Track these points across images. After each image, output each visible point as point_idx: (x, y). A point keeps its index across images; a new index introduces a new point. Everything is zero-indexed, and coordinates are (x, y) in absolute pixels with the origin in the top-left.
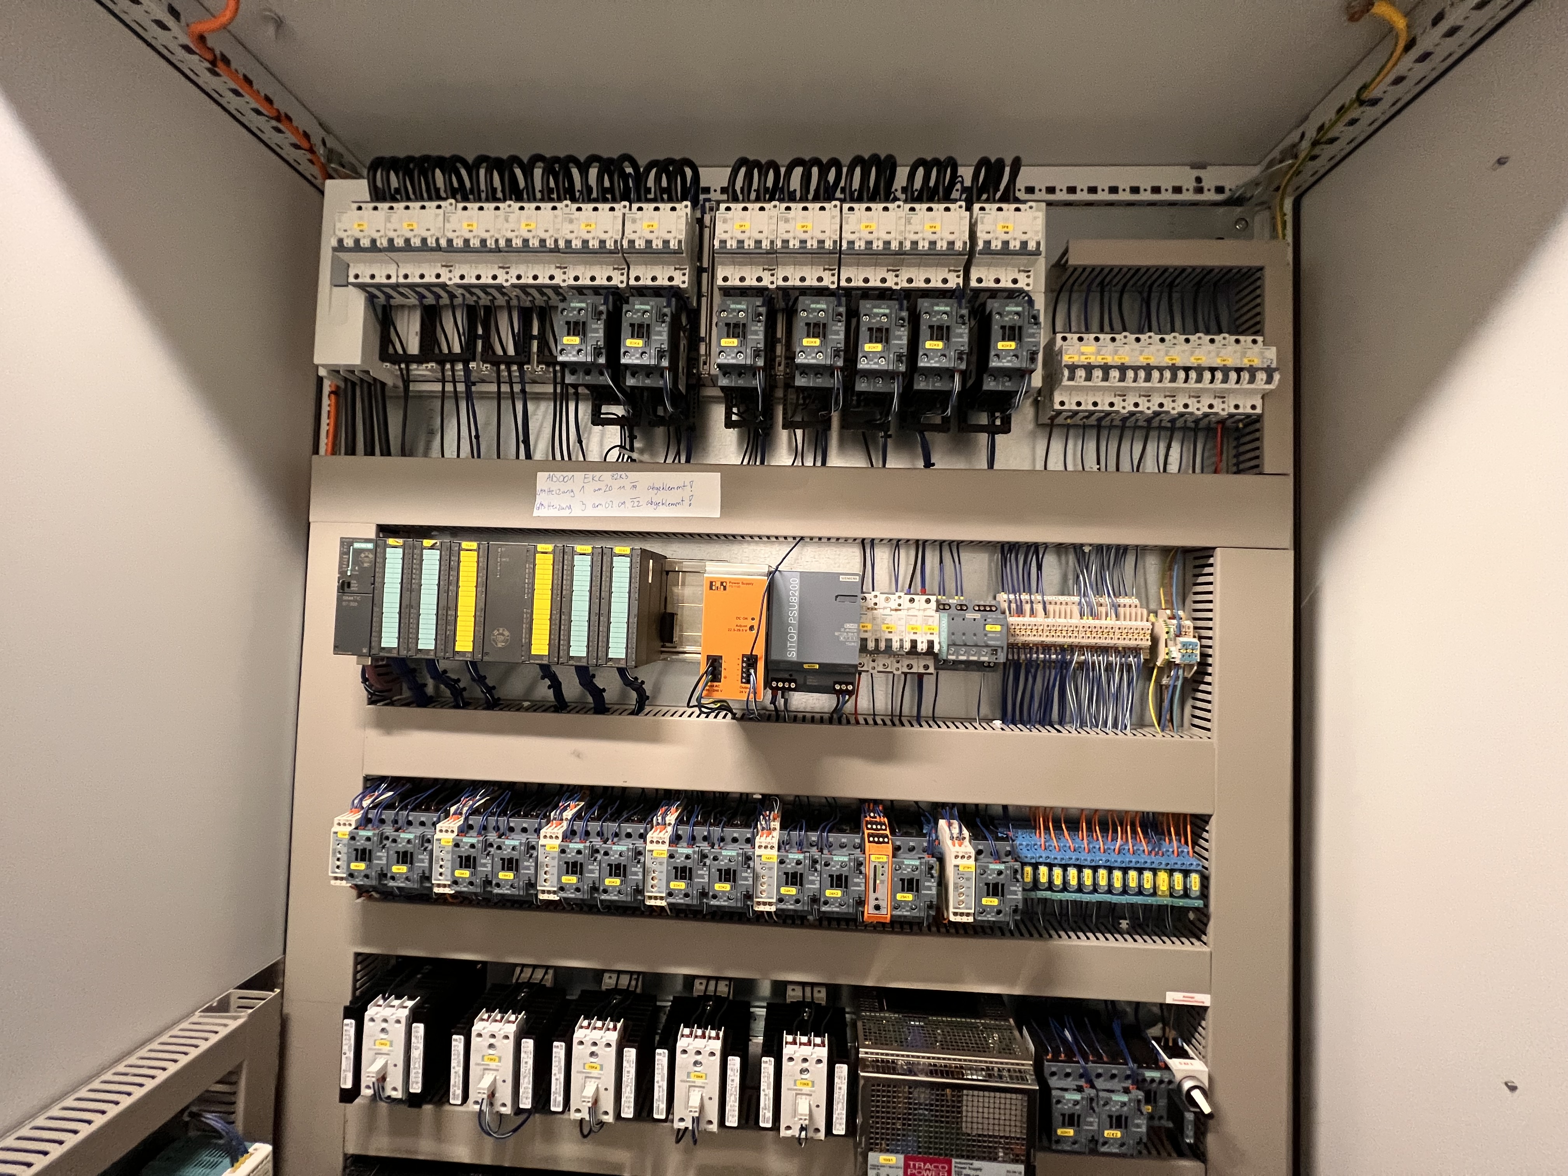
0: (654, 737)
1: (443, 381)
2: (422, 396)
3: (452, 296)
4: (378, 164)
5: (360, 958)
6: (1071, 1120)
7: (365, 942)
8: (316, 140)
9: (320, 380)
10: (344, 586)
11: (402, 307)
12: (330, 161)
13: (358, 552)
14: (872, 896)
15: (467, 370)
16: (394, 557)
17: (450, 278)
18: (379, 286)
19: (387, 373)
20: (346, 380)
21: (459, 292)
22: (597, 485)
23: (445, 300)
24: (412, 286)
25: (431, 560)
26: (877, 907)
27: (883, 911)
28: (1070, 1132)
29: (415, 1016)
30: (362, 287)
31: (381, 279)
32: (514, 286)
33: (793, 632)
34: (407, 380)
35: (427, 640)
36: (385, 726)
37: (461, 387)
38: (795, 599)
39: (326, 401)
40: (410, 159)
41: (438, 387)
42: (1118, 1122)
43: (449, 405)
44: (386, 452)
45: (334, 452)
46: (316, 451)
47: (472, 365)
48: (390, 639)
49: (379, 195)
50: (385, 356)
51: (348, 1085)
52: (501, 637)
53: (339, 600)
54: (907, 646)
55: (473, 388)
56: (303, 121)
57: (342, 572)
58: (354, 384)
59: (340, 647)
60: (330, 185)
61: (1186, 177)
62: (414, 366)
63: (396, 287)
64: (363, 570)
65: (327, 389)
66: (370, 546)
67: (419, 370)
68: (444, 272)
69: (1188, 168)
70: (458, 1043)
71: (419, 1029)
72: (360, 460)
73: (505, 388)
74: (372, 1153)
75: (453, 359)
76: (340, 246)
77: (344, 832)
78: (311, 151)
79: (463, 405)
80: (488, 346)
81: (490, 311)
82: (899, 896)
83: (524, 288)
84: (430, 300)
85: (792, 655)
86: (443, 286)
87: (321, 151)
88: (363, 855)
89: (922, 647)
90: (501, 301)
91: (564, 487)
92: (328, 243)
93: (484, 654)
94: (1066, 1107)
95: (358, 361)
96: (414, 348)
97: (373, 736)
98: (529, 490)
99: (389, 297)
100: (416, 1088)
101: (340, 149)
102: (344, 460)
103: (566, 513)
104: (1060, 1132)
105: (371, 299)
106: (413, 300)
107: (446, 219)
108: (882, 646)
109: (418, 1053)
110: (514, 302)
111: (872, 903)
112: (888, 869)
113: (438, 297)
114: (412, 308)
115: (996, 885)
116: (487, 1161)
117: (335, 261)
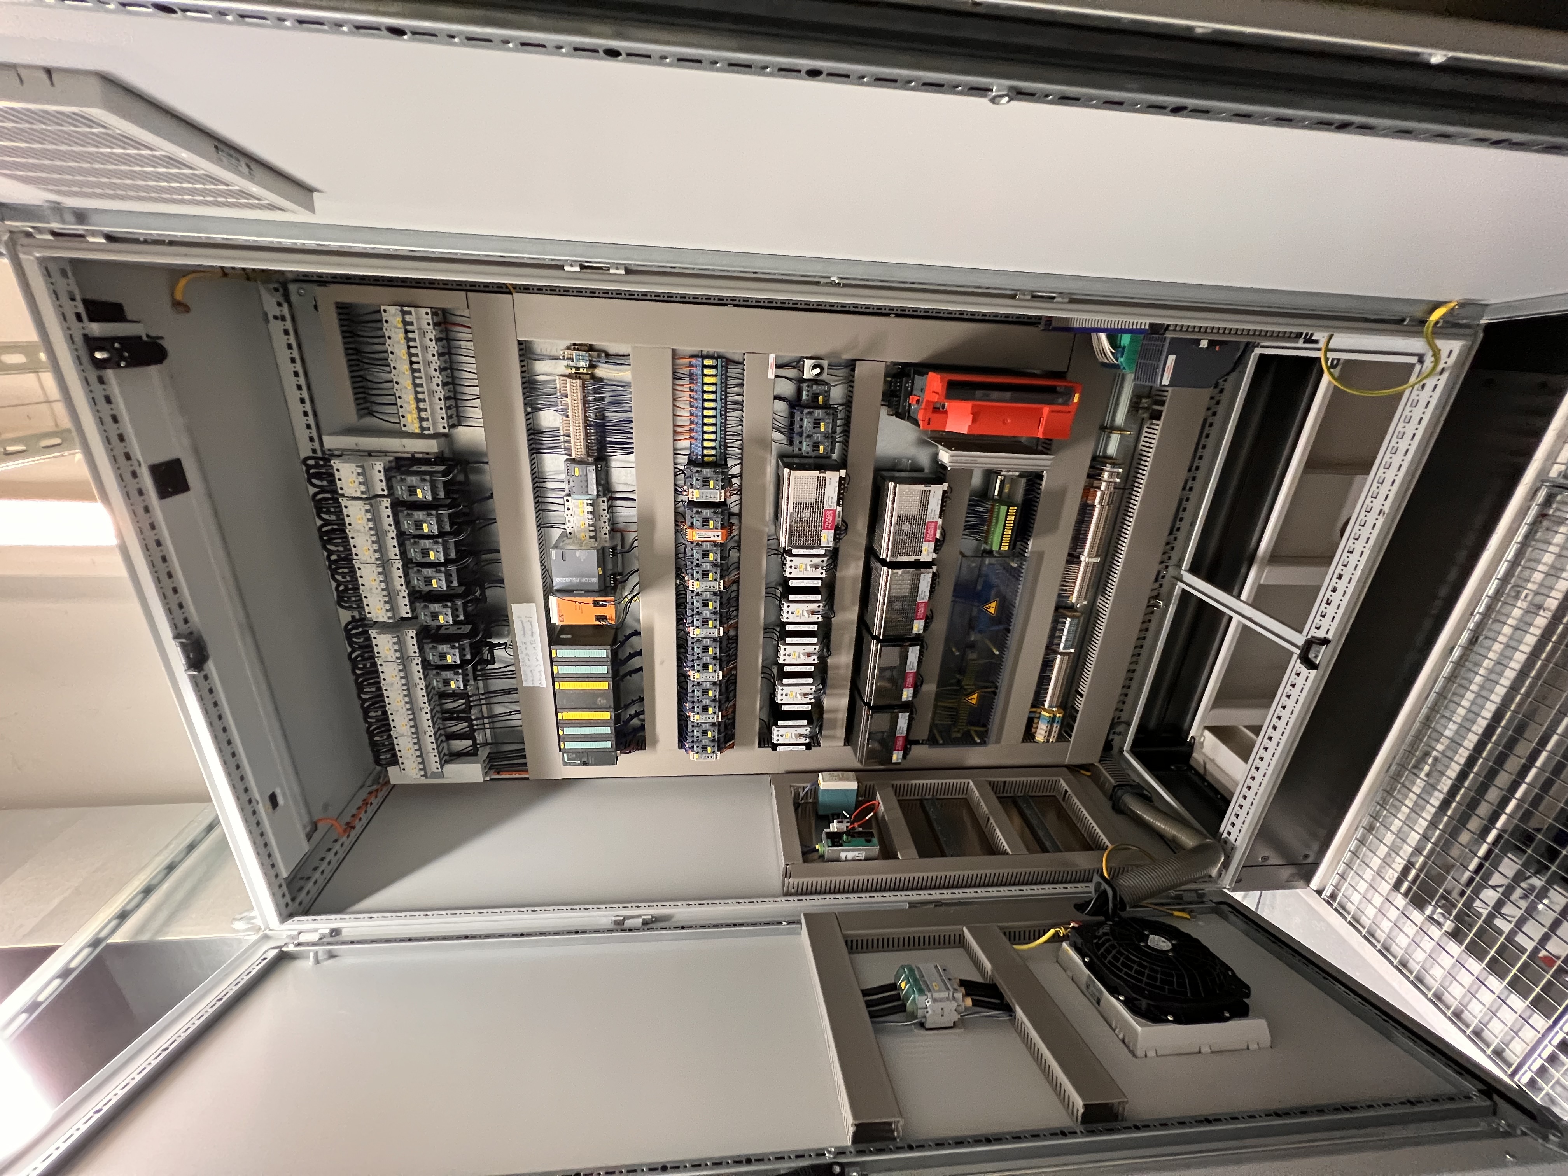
0: (651, 631)
1: (484, 729)
2: (494, 736)
3: (439, 729)
4: (377, 762)
5: (760, 746)
6: (816, 447)
7: (753, 743)
8: (370, 789)
9: (491, 779)
10: (585, 764)
11: (449, 749)
12: (379, 783)
13: (568, 759)
14: (712, 539)
15: (476, 719)
16: (570, 745)
17: (431, 731)
18: (440, 760)
19: (484, 753)
20: (490, 769)
21: (437, 727)
22: (527, 661)
23: (442, 732)
24: (438, 747)
25: (568, 731)
26: (718, 536)
27: (720, 533)
28: (821, 447)
29: (776, 725)
30: (442, 767)
31: (437, 759)
32: (429, 705)
33: (584, 580)
34: (486, 744)
35: (607, 730)
36: (655, 742)
37: (486, 721)
38: (567, 579)
39: (504, 776)
40: (373, 751)
41: (488, 731)
42: (817, 424)
43: (498, 725)
44: (524, 750)
45: (526, 771)
46: (527, 779)
47: (473, 717)
48: (608, 745)
49: (394, 761)
50: (475, 754)
51: (804, 747)
52: (601, 701)
53: (592, 765)
54: (590, 516)
55: (486, 715)
56: (363, 794)
57: (579, 764)
58: (492, 766)
59: (614, 763)
60: (392, 782)
61: (276, 328)
62: (478, 742)
63: (439, 753)
64: (577, 757)
65: (497, 776)
66: (565, 755)
67: (480, 738)
68: (429, 733)
69: (270, 325)
70: (784, 708)
71: (780, 723)
72: (529, 760)
73: (483, 702)
74: (844, 736)
75: (471, 726)
76: (425, 776)
77: (696, 756)
78: (377, 791)
79: (496, 719)
80: (463, 711)
81: (444, 712)
82: (711, 527)
83: (429, 701)
84: (443, 738)
85: (595, 580)
86: (435, 734)
87: (375, 787)
88: (704, 749)
89: (590, 509)
90: (438, 708)
91: (530, 674)
92: (424, 781)
93: (610, 707)
94: (810, 449)
95: (479, 765)
96: (470, 742)
97: (660, 747)
98: (533, 690)
99: (445, 755)
100: (805, 722)
101: (371, 778)
102: (529, 766)
103: (543, 674)
104: (821, 452)
105: (447, 762)
106: (445, 745)
107: (403, 735)
108: (592, 529)
109: (790, 723)
110: (437, 703)
111: (716, 539)
112: (699, 532)
113: (441, 735)
114: (449, 745)
115: (703, 482)
116: (848, 691)
117: (431, 777)
